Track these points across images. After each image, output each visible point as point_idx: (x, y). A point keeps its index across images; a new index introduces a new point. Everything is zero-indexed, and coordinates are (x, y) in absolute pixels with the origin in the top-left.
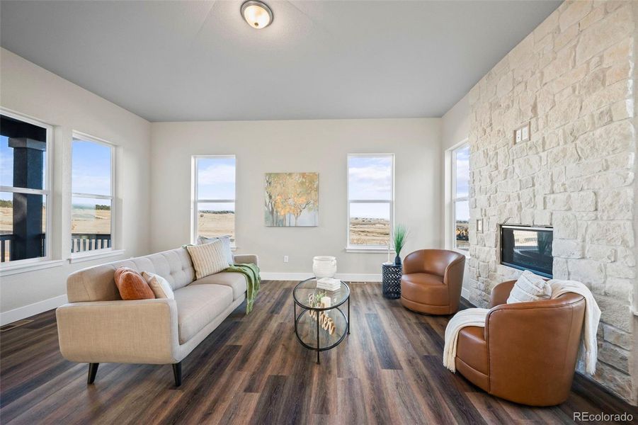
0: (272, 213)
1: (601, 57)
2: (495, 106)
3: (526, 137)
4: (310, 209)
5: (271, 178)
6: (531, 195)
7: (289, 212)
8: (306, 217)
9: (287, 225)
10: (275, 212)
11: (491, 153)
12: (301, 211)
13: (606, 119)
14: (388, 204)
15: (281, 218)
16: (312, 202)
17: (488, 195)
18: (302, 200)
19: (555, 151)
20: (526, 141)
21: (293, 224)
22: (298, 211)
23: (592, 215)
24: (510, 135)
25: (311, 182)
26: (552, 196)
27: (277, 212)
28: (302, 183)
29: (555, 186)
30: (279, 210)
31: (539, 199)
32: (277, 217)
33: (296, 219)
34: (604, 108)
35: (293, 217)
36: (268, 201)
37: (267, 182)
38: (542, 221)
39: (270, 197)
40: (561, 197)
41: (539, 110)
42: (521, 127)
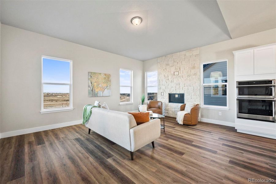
0: (92, 90)
1: (195, 64)
2: (167, 65)
3: (177, 74)
4: (108, 89)
5: (91, 75)
6: (179, 87)
7: (99, 90)
8: (106, 93)
9: (99, 96)
10: (93, 90)
11: (166, 76)
12: (104, 90)
13: (196, 75)
14: (130, 87)
15: (96, 93)
16: (109, 86)
17: (165, 86)
18: (105, 85)
19: (185, 78)
20: (178, 75)
21: (101, 95)
22: (103, 89)
23: (193, 91)
24: (173, 73)
25: (108, 78)
26: (184, 87)
27: (94, 90)
28: (105, 78)
29: (185, 85)
30: (96, 89)
31: (181, 88)
32: (95, 92)
33: (103, 93)
34: (195, 73)
35: (101, 92)
36: (90, 85)
37: (90, 76)
38: (182, 92)
39: (91, 83)
40: (186, 88)
41: (181, 69)
42: (176, 72)
